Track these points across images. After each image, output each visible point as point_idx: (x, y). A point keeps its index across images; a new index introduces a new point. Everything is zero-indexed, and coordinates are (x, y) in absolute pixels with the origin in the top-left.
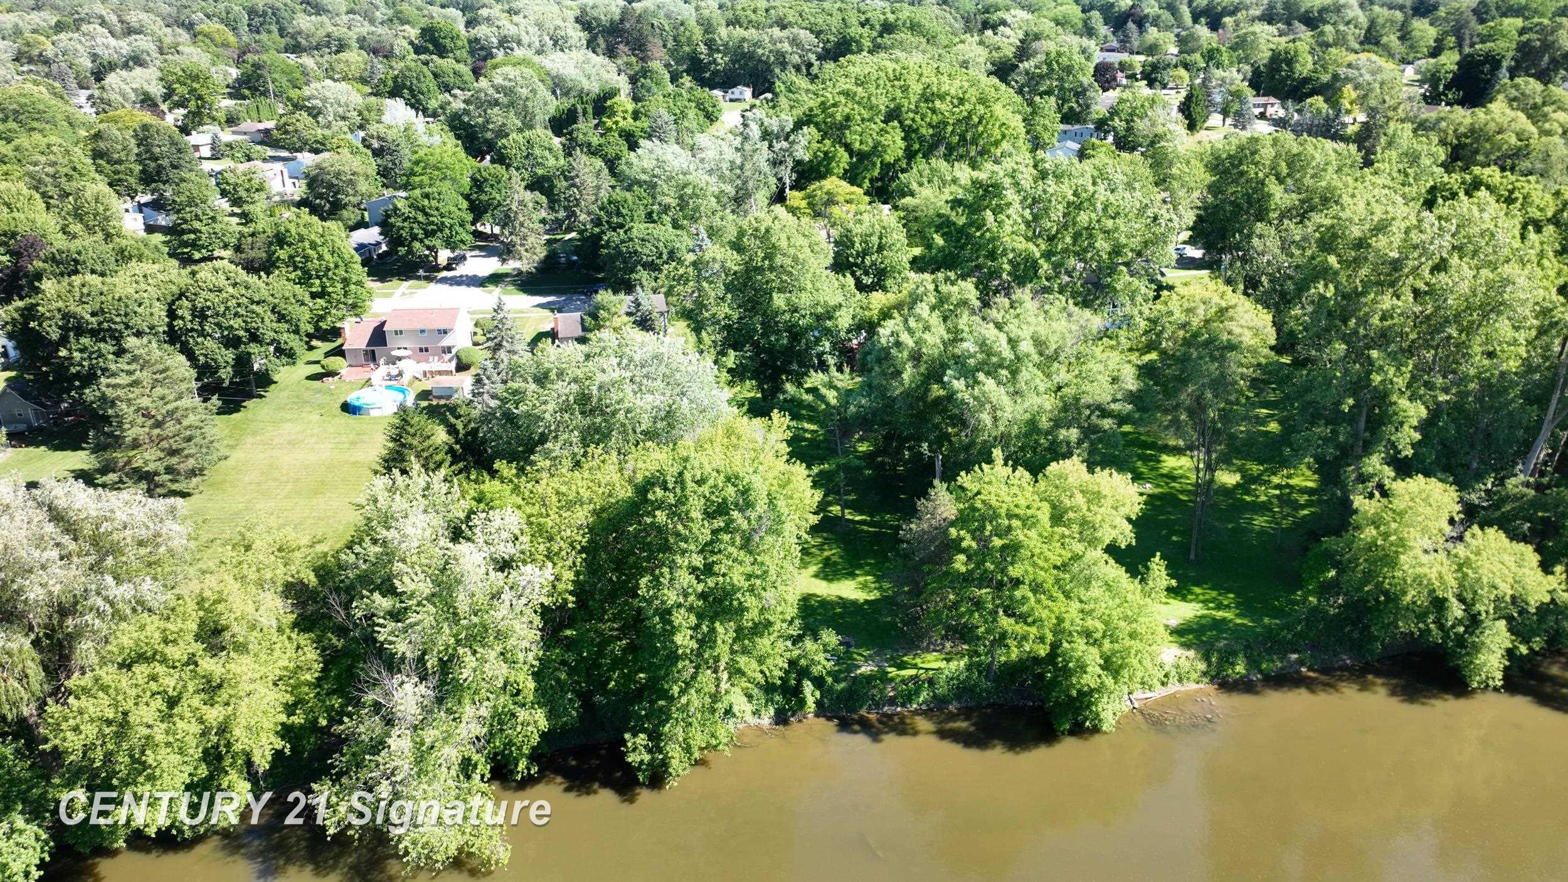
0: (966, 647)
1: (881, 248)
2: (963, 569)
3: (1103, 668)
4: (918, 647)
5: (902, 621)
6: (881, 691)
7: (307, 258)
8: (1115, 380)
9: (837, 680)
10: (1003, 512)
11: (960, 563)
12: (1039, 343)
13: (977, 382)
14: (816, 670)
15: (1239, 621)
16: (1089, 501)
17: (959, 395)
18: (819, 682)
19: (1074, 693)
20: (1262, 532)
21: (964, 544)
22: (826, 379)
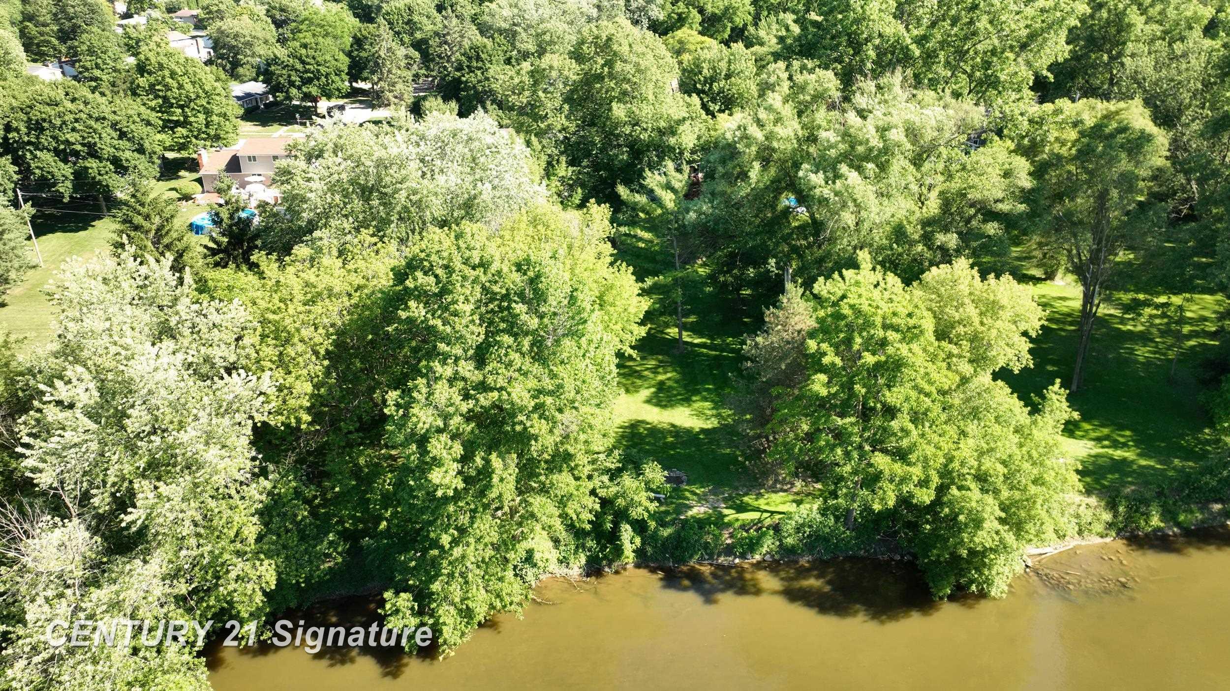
0: (819, 486)
1: (728, 76)
2: (824, 392)
3: (1002, 521)
4: (762, 486)
5: (743, 454)
6: (717, 538)
7: (168, 88)
8: (1007, 174)
9: (663, 524)
10: (878, 320)
11: (819, 385)
12: (912, 133)
13: (837, 176)
14: (636, 513)
15: (1143, 462)
16: (981, 314)
17: (817, 191)
18: (640, 527)
19: (964, 553)
20: (1148, 363)
21: (826, 360)
22: (663, 179)
